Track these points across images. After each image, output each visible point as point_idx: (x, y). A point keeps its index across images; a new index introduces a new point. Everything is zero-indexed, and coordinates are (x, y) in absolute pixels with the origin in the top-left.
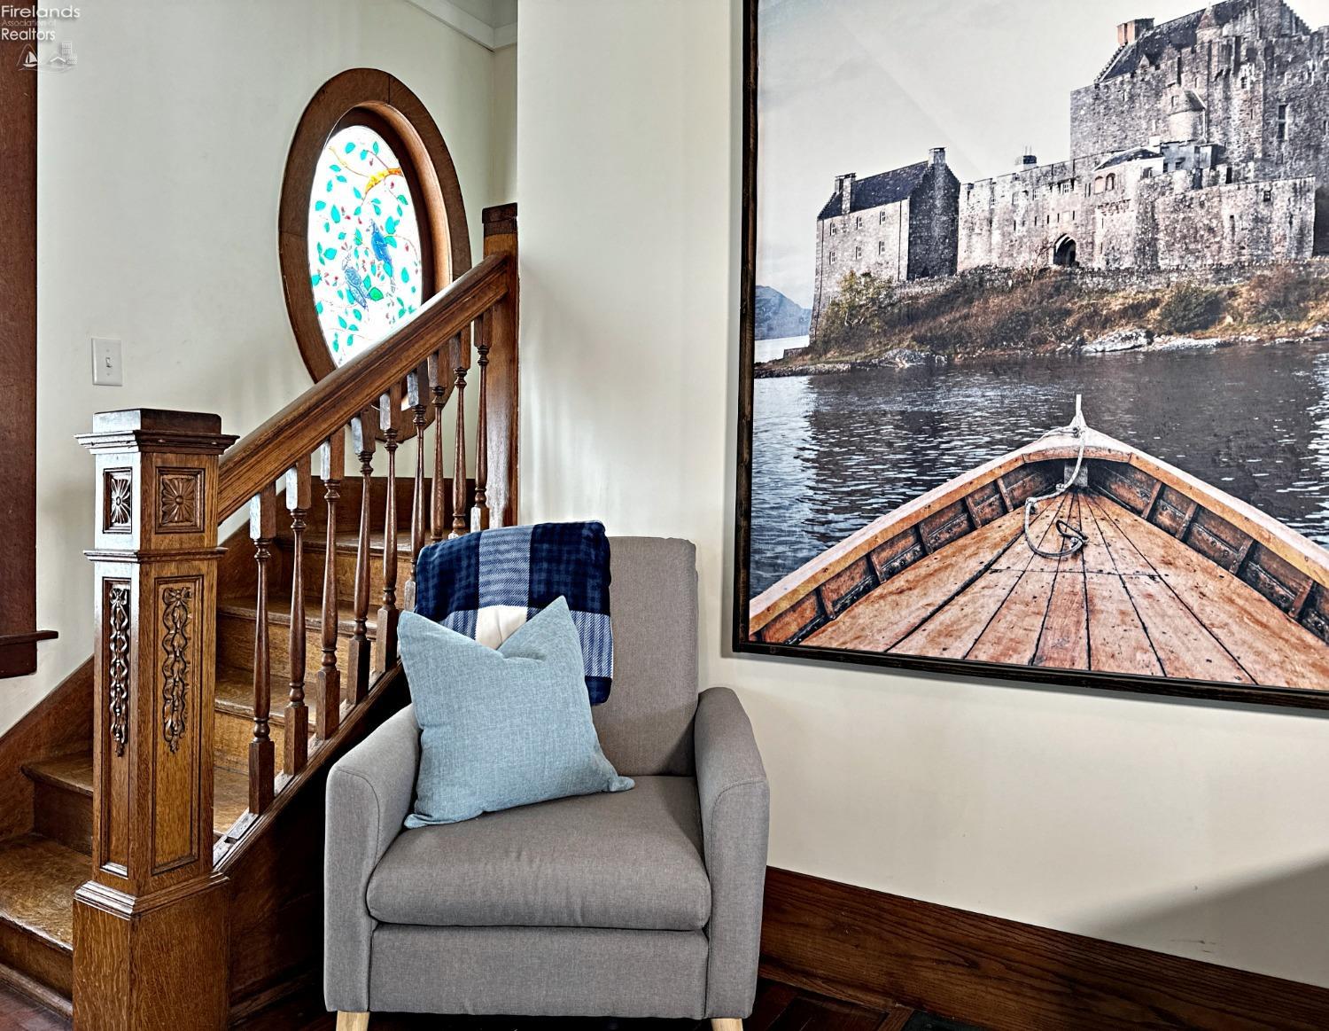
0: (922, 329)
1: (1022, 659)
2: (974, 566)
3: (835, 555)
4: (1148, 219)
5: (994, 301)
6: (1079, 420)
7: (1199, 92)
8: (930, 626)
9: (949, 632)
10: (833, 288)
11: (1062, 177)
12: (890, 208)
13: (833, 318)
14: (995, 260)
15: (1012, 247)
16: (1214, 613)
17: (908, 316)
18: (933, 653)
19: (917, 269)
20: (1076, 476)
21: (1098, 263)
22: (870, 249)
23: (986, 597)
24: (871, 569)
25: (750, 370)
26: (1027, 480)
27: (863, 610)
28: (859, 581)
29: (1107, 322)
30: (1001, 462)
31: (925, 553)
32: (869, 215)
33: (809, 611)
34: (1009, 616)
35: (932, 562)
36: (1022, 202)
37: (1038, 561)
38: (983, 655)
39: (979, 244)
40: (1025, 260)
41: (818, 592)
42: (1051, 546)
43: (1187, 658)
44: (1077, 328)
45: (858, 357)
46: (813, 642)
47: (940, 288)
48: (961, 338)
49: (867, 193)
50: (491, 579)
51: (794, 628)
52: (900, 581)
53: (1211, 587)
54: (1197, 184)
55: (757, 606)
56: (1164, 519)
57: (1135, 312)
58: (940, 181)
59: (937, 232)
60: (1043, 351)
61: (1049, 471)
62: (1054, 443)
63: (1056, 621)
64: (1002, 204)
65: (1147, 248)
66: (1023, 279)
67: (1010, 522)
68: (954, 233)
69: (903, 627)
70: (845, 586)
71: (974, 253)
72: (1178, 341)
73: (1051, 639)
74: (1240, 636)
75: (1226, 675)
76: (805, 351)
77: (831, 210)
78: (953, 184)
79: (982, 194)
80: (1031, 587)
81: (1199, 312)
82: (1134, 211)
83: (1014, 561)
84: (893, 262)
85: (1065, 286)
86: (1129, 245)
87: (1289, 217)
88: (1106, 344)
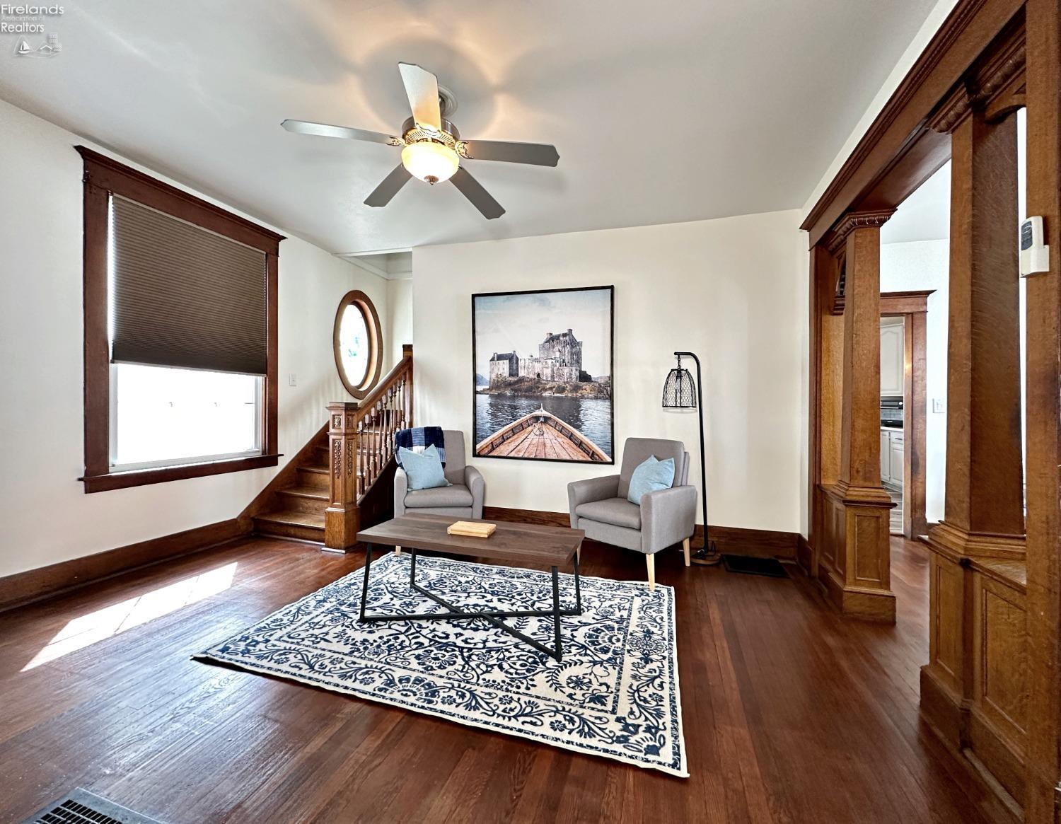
0: (512, 387)
1: (533, 456)
2: (524, 437)
3: (495, 435)
4: (553, 370)
5: (526, 383)
6: (542, 408)
7: (560, 349)
8: (516, 450)
9: (519, 451)
10: (494, 376)
11: (537, 360)
12: (505, 361)
13: (494, 383)
14: (525, 375)
15: (529, 373)
16: (566, 446)
17: (510, 384)
18: (516, 456)
19: (511, 375)
20: (542, 419)
21: (545, 378)
22: (501, 369)
23: (526, 444)
24: (503, 438)
25: (475, 393)
26: (533, 420)
27: (502, 447)
28: (501, 440)
29: (546, 390)
30: (528, 416)
31: (514, 434)
32: (501, 362)
33: (490, 447)
34: (530, 447)
35: (515, 436)
36: (530, 364)
37: (536, 437)
38: (526, 456)
39: (523, 371)
40: (531, 376)
41: (492, 443)
42: (538, 433)
43: (561, 454)
44: (541, 391)
45: (499, 392)
46: (491, 454)
47: (516, 379)
48: (520, 390)
49: (500, 357)
50: (415, 440)
51: (487, 451)
52: (509, 441)
53: (565, 441)
54: (560, 366)
55: (478, 447)
56: (557, 428)
57: (551, 389)
58: (515, 358)
59: (515, 368)
60: (535, 395)
61: (537, 418)
62: (537, 413)
63: (539, 448)
64: (527, 364)
65: (553, 377)
66: (531, 380)
67: (530, 428)
68: (518, 368)
69: (510, 450)
70: (498, 442)
71: (522, 373)
72: (558, 395)
73: (538, 452)
74: (570, 450)
75: (568, 458)
76: (488, 389)
77: (493, 360)
78: (517, 359)
79: (522, 361)
80: (534, 442)
81: (561, 390)
82: (550, 369)
83: (532, 436)
84: (506, 373)
85: (539, 382)
86: (549, 375)
87: (575, 374)
88: (546, 394)
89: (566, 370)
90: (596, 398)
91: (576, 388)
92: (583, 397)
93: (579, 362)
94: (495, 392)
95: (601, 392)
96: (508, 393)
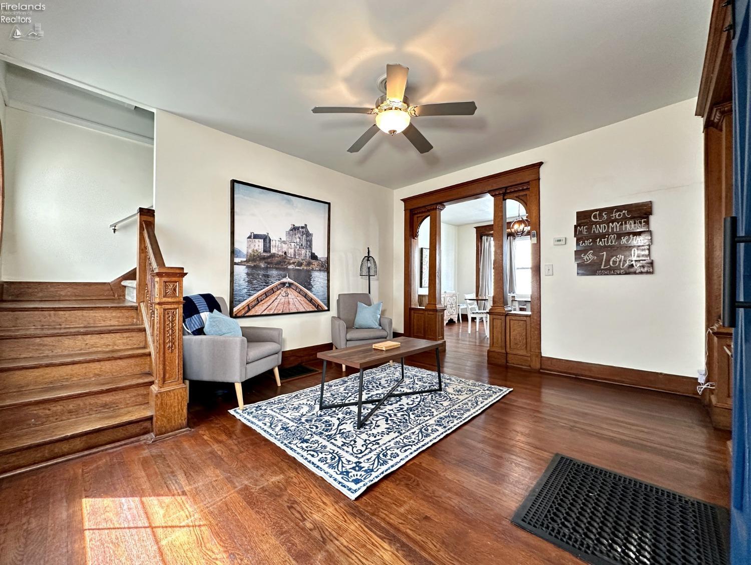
0: (266, 261)
1: (280, 312)
2: (274, 298)
3: (251, 298)
4: (295, 251)
5: (276, 258)
6: (287, 277)
7: (300, 236)
8: (268, 309)
9: (271, 309)
10: (250, 251)
11: (284, 242)
12: (260, 240)
13: (250, 256)
14: (276, 252)
15: (279, 251)
16: (302, 302)
17: (263, 259)
18: (268, 313)
19: (265, 251)
20: (287, 285)
21: (289, 256)
22: (257, 246)
23: (276, 303)
25: (233, 264)
26: (281, 285)
27: (257, 307)
28: (256, 302)
29: (290, 264)
30: (278, 282)
31: (267, 297)
32: (257, 240)
33: (246, 309)
34: (279, 306)
35: (268, 298)
36: (280, 244)
37: (283, 297)
38: (275, 312)
39: (274, 249)
40: (280, 253)
41: (248, 305)
42: (284, 295)
43: (300, 309)
44: (287, 264)
45: (255, 264)
46: (247, 314)
47: (268, 255)
48: (271, 263)
49: (256, 237)
51: (243, 312)
52: (263, 302)
53: (302, 299)
54: (300, 248)
55: (235, 309)
56: (297, 291)
57: (294, 263)
58: (268, 238)
59: (268, 246)
60: (283, 267)
61: (284, 284)
62: (284, 280)
63: (285, 306)
64: (277, 244)
65: (295, 255)
66: (280, 256)
67: (279, 292)
68: (270, 247)
69: (263, 309)
70: (253, 304)
71: (273, 251)
72: (298, 268)
73: (284, 309)
74: (305, 305)
75: (304, 310)
76: (245, 261)
77: (250, 237)
78: (270, 240)
79: (274, 242)
80: (282, 301)
81: (300, 264)
82: (293, 250)
83: (279, 298)
84: (261, 249)
85: (285, 258)
86: (293, 254)
87: (309, 254)
88: (290, 267)
89: (303, 251)
90: (320, 270)
91: (309, 264)
92: (313, 269)
93: (310, 246)
94: (251, 264)
95: (322, 266)
96: (262, 265)
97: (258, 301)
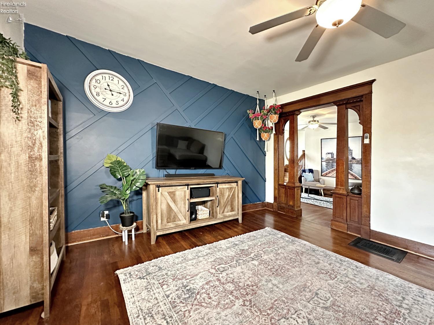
3: (327, 171)
10: (327, 158)
17: (331, 160)
19: (332, 157)
25: (322, 161)
33: (326, 174)
50: (306, 172)
55: (322, 174)
77: (327, 154)
78: (333, 154)
84: (330, 157)
91: (351, 161)
92: (353, 163)
94: (327, 161)
95: (358, 162)
96: (331, 162)
97: (329, 173)
